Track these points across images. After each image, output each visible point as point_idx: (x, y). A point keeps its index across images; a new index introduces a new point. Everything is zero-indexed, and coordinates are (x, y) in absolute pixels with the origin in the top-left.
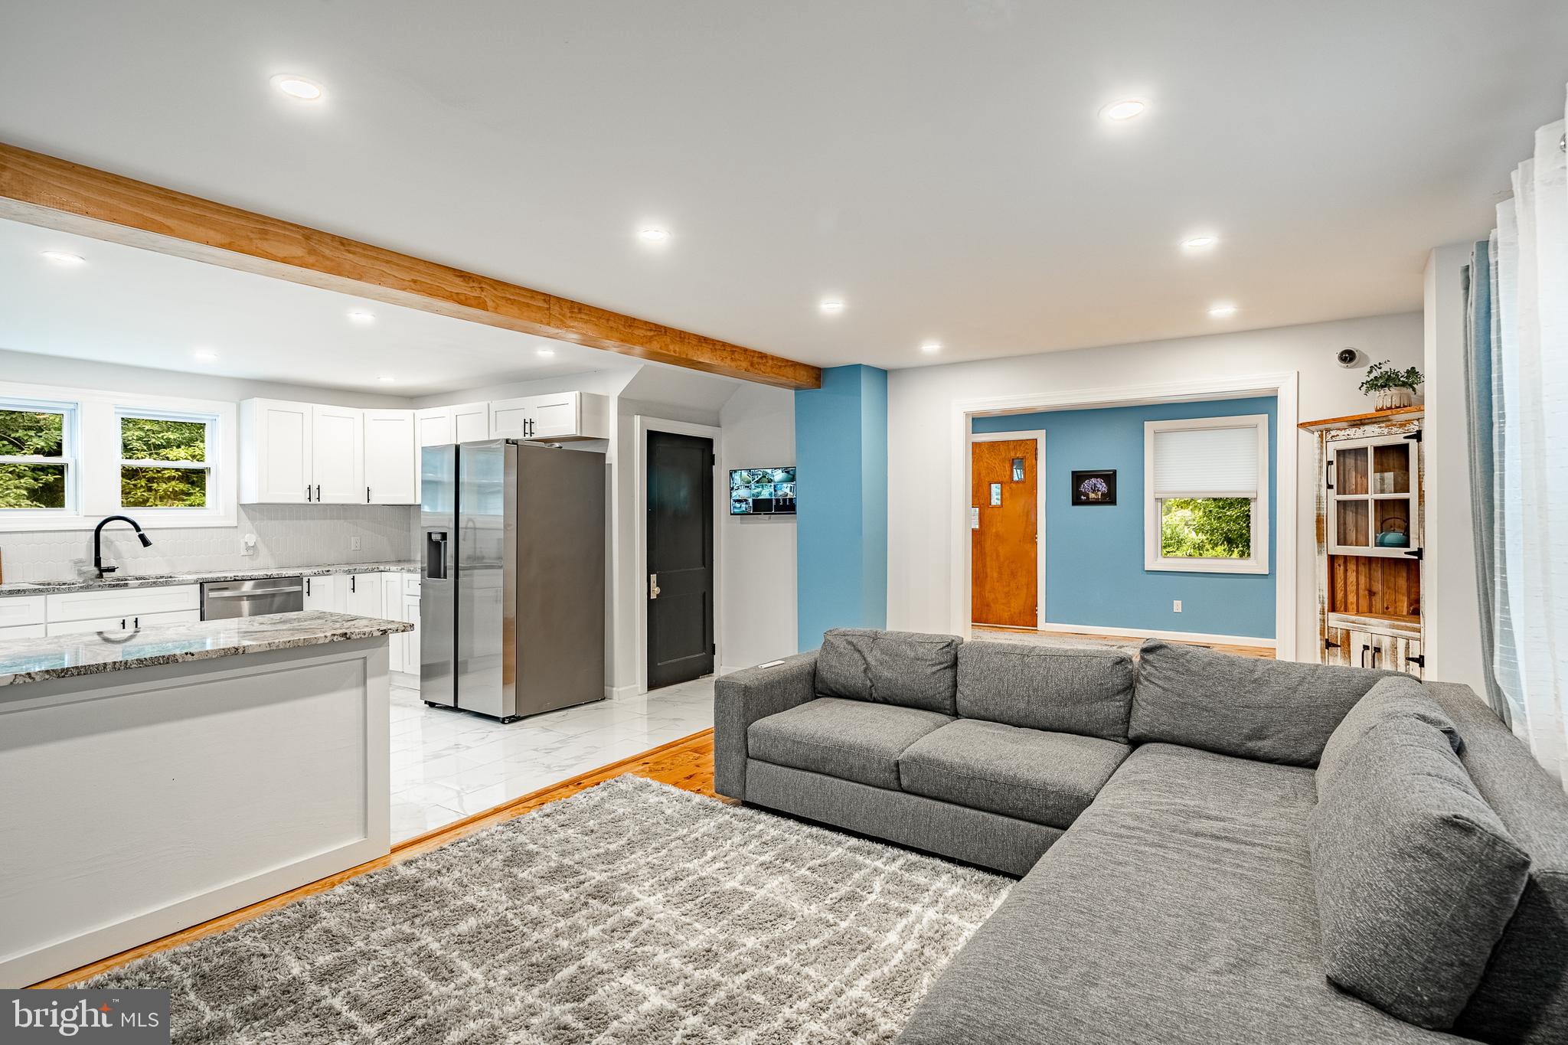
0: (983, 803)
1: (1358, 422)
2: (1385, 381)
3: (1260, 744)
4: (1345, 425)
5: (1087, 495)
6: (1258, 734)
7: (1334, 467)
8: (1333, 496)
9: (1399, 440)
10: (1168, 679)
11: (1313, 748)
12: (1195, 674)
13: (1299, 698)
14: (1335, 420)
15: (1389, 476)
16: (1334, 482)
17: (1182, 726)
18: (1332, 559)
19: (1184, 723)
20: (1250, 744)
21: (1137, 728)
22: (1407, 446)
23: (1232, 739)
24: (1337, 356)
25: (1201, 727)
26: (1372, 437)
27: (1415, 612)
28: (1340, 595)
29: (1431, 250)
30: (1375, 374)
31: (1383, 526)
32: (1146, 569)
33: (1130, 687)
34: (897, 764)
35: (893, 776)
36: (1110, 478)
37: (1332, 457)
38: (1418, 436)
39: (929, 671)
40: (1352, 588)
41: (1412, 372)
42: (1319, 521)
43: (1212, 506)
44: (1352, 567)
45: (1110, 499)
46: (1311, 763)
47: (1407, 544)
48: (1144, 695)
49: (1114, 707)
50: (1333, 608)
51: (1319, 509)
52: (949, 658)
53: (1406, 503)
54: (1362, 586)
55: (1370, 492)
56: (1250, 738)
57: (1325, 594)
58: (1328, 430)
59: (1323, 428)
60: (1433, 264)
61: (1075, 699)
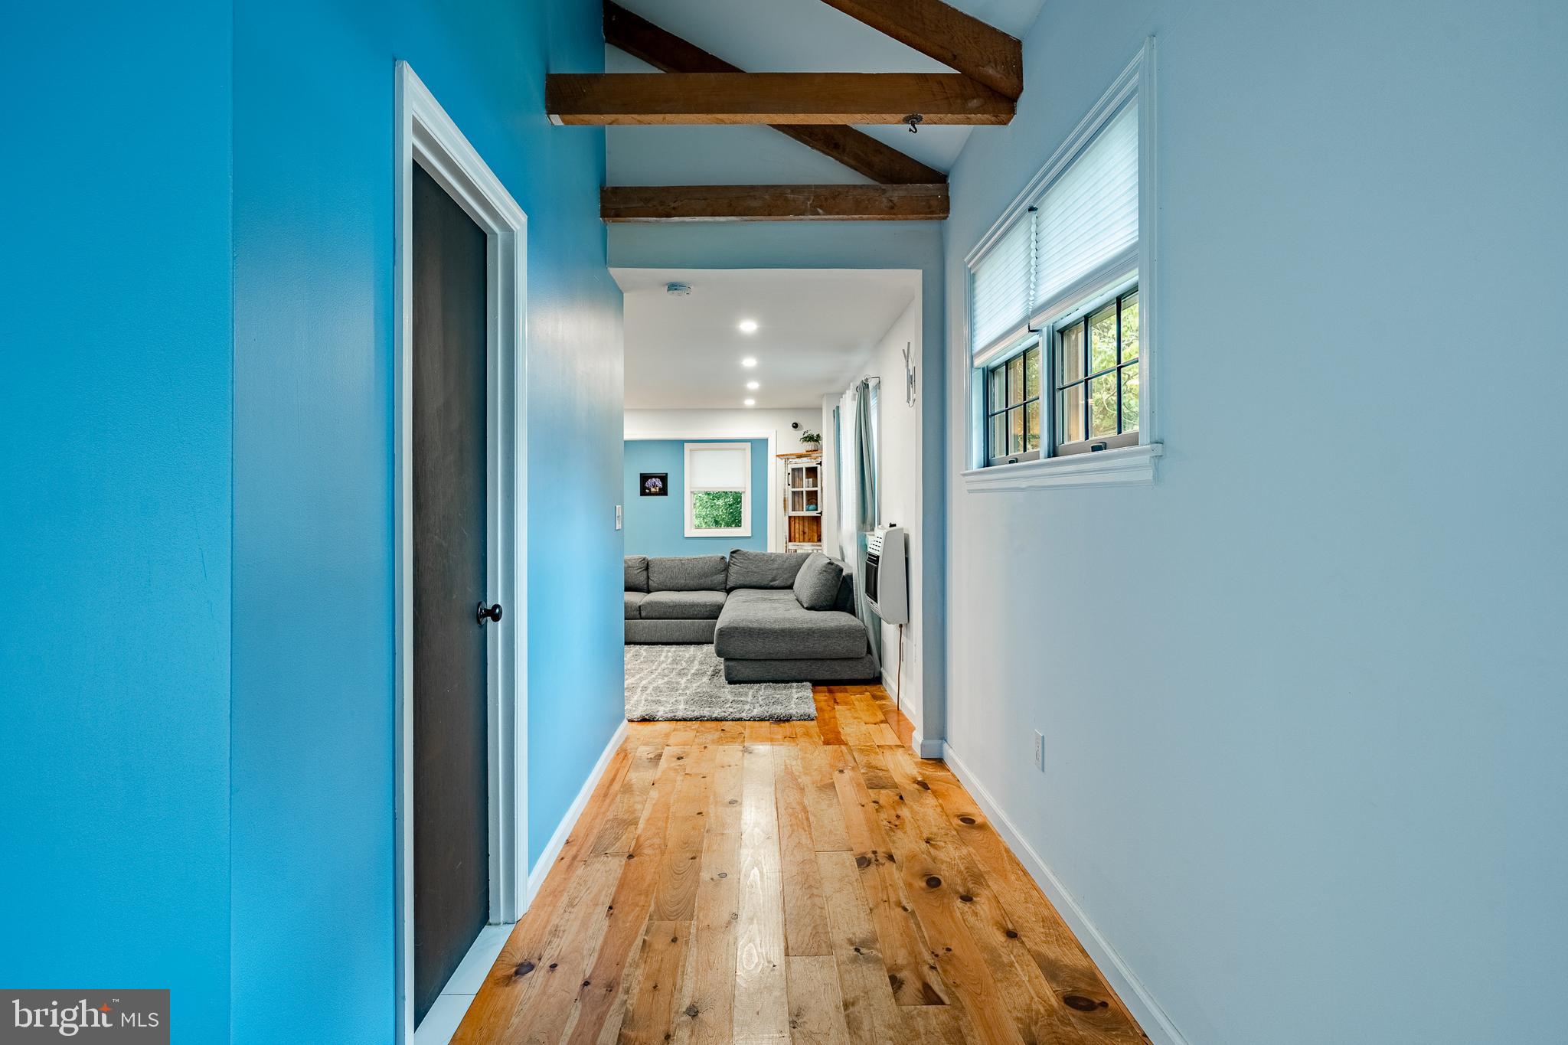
0: (680, 616)
1: (800, 456)
2: (810, 438)
3: (774, 583)
4: (795, 457)
5: (650, 489)
6: (774, 580)
7: (790, 476)
8: (791, 489)
9: (814, 465)
10: (742, 563)
11: (791, 581)
12: (751, 560)
13: (786, 565)
14: (792, 455)
15: (811, 480)
16: (790, 483)
17: (748, 581)
18: (790, 517)
19: (748, 579)
20: (771, 584)
21: (730, 584)
22: (816, 468)
23: (765, 583)
24: (791, 425)
25: (755, 579)
26: (805, 463)
27: (819, 540)
28: (792, 535)
29: (824, 395)
30: (806, 435)
31: (809, 503)
32: (685, 536)
33: (726, 568)
34: (640, 607)
35: (638, 612)
36: (664, 478)
37: (790, 471)
38: (820, 464)
39: (636, 572)
40: (797, 531)
41: (818, 436)
42: (785, 501)
43: (705, 498)
44: (797, 521)
45: (663, 492)
46: (790, 587)
47: (817, 510)
48: (733, 571)
49: (721, 577)
50: (790, 541)
51: (785, 495)
52: (645, 565)
53: (816, 492)
54: (801, 530)
55: (804, 486)
56: (771, 581)
57: (787, 534)
58: (788, 459)
59: (785, 457)
60: (825, 398)
61: (706, 575)
